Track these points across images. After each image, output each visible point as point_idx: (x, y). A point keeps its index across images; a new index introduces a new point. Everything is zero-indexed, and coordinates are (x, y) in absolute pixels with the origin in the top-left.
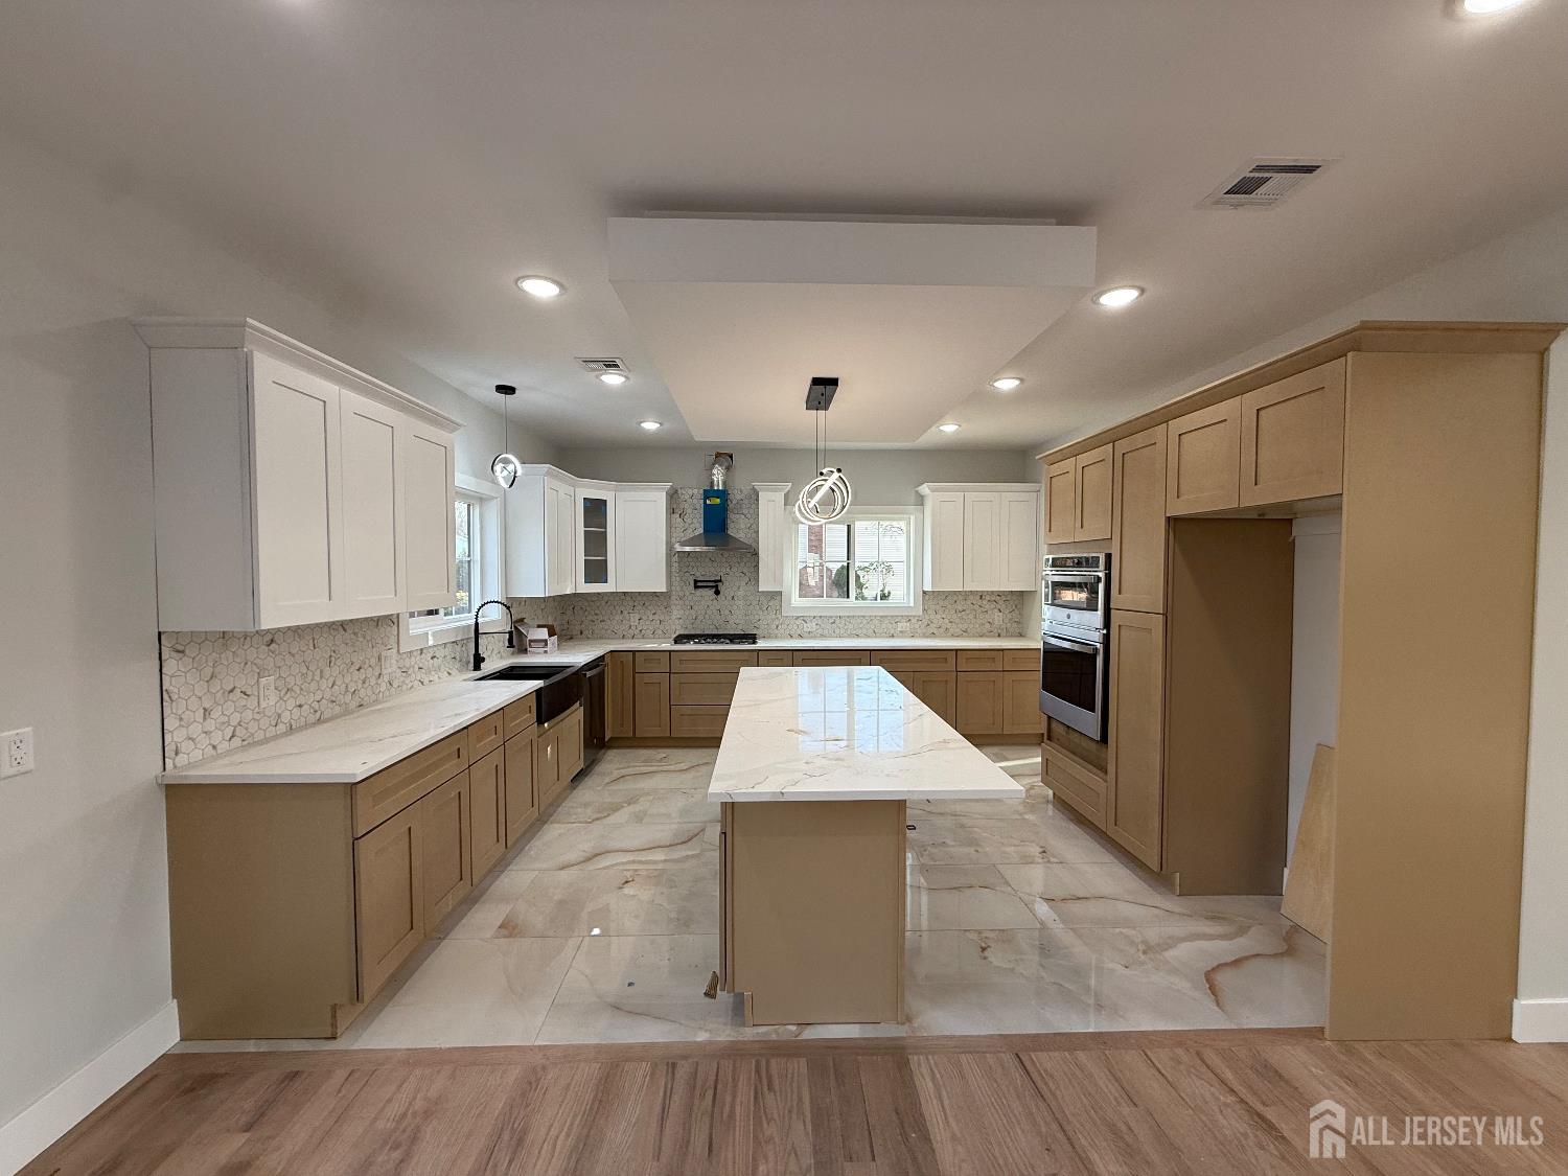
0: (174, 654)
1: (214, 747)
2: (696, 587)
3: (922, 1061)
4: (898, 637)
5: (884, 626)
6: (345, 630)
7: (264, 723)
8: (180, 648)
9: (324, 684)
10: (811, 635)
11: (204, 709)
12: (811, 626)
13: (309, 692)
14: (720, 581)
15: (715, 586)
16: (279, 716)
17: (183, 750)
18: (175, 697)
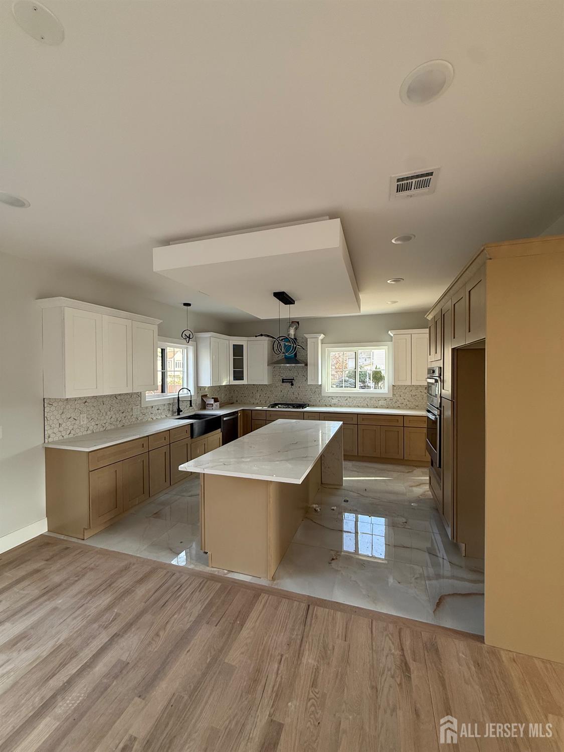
0: (48, 405)
1: (63, 436)
2: (283, 382)
3: (265, 597)
4: (380, 408)
5: (372, 402)
6: (117, 398)
7: (82, 430)
8: (51, 403)
9: (107, 417)
10: (335, 405)
11: (60, 424)
12: (335, 401)
13: (101, 420)
14: (293, 379)
15: (291, 382)
16: (88, 428)
17: (51, 436)
18: (49, 419)
